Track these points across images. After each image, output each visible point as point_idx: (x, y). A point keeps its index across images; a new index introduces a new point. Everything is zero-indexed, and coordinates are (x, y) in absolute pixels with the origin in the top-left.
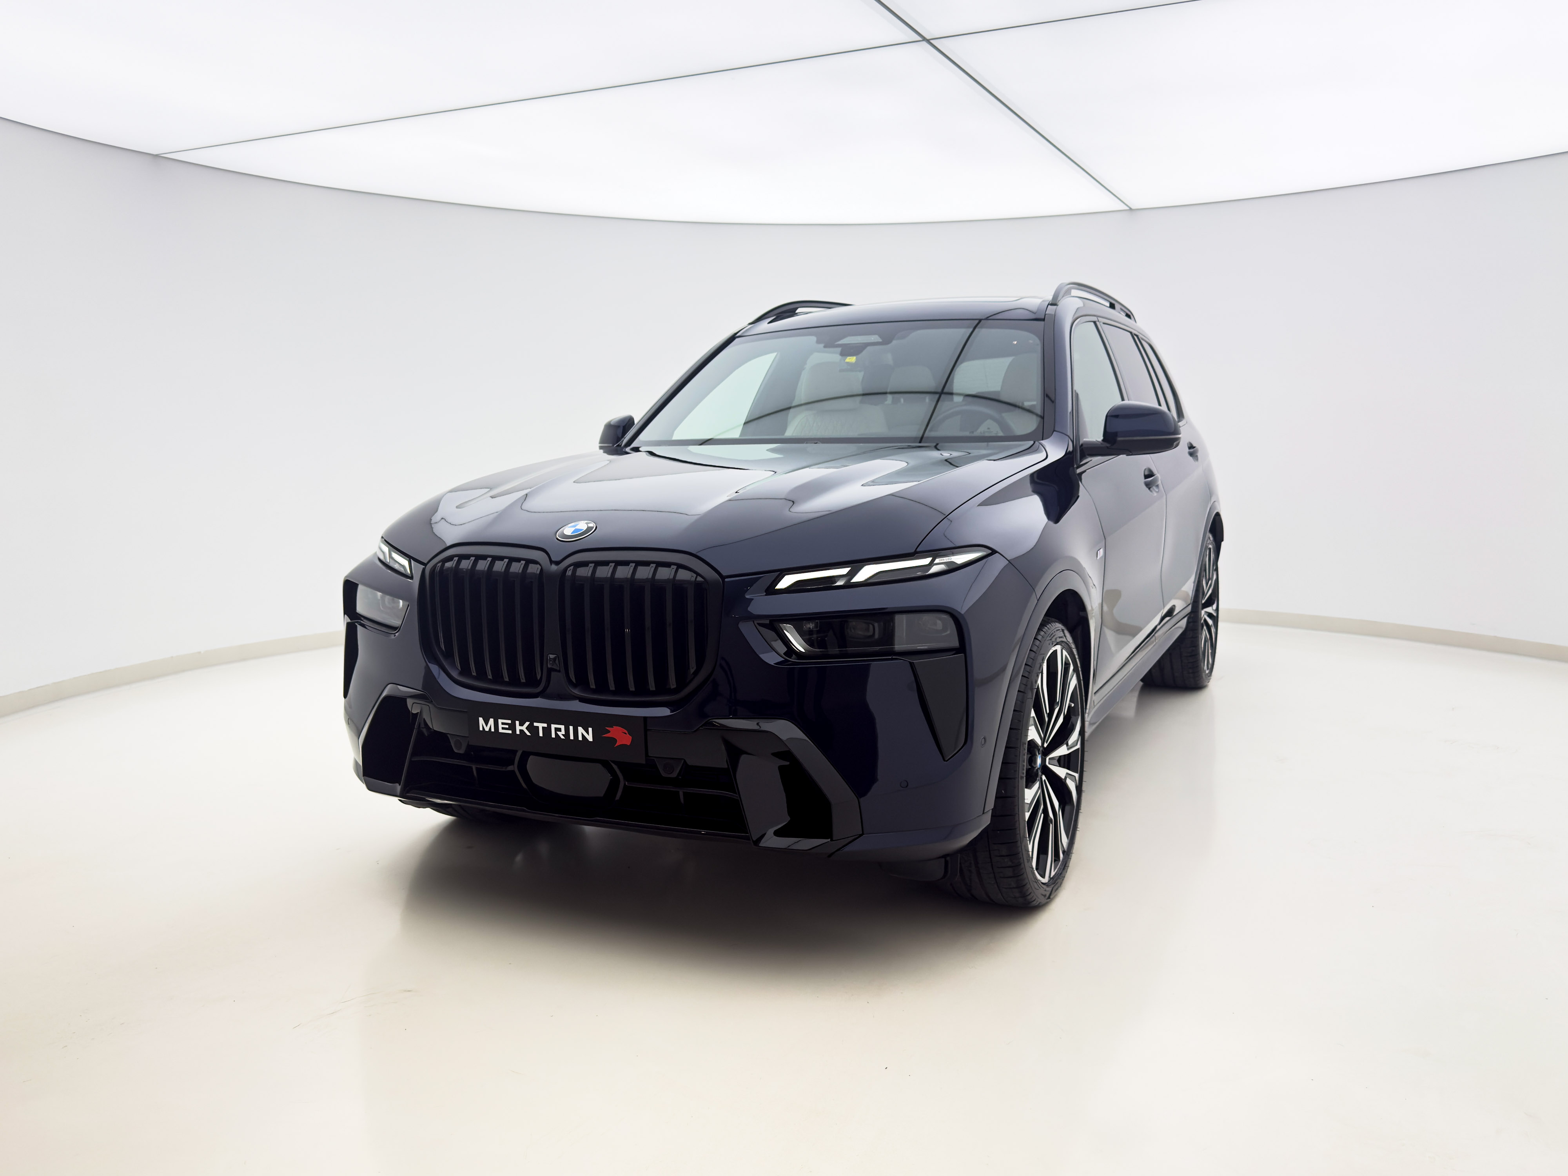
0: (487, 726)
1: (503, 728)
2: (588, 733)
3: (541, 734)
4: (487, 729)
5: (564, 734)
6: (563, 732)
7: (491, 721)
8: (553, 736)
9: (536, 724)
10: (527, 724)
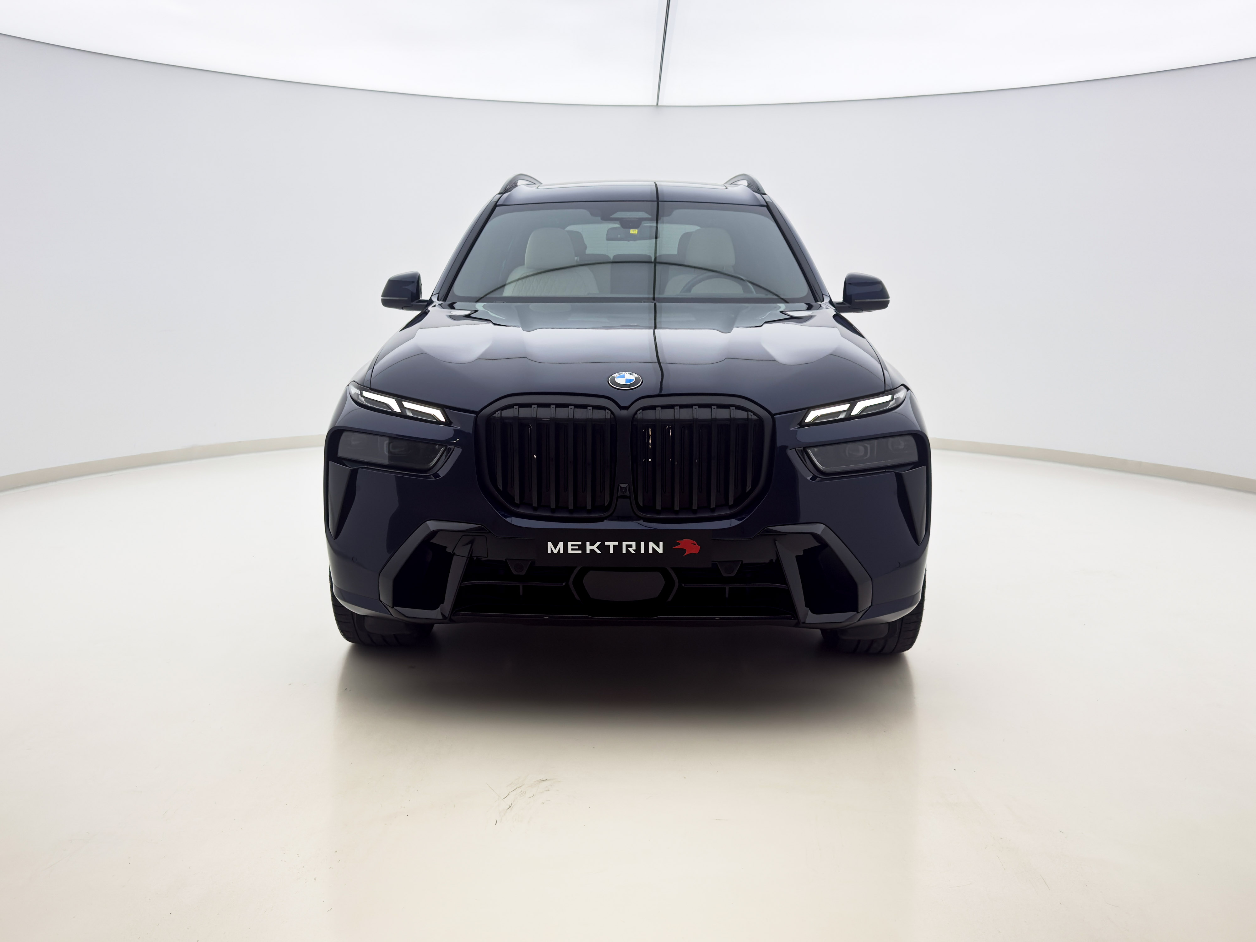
0: (555, 549)
1: (572, 549)
2: (658, 547)
3: (612, 551)
4: (555, 551)
5: (635, 549)
6: (634, 547)
7: (561, 545)
8: (624, 551)
9: (606, 543)
10: (598, 543)
